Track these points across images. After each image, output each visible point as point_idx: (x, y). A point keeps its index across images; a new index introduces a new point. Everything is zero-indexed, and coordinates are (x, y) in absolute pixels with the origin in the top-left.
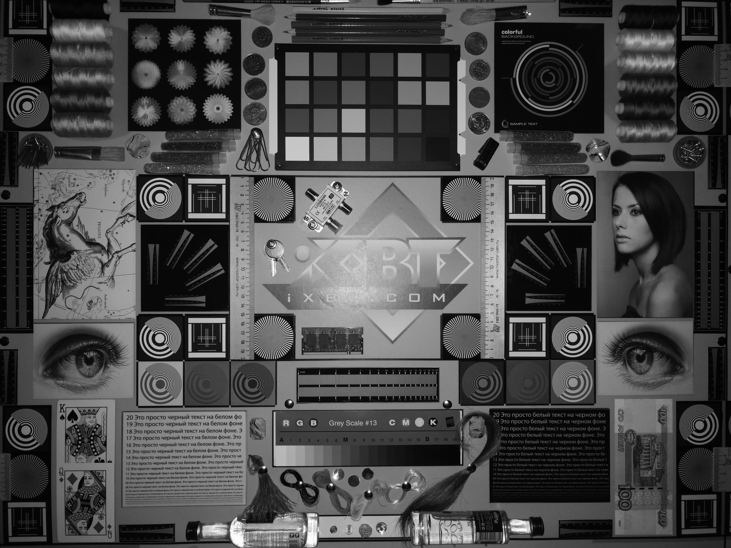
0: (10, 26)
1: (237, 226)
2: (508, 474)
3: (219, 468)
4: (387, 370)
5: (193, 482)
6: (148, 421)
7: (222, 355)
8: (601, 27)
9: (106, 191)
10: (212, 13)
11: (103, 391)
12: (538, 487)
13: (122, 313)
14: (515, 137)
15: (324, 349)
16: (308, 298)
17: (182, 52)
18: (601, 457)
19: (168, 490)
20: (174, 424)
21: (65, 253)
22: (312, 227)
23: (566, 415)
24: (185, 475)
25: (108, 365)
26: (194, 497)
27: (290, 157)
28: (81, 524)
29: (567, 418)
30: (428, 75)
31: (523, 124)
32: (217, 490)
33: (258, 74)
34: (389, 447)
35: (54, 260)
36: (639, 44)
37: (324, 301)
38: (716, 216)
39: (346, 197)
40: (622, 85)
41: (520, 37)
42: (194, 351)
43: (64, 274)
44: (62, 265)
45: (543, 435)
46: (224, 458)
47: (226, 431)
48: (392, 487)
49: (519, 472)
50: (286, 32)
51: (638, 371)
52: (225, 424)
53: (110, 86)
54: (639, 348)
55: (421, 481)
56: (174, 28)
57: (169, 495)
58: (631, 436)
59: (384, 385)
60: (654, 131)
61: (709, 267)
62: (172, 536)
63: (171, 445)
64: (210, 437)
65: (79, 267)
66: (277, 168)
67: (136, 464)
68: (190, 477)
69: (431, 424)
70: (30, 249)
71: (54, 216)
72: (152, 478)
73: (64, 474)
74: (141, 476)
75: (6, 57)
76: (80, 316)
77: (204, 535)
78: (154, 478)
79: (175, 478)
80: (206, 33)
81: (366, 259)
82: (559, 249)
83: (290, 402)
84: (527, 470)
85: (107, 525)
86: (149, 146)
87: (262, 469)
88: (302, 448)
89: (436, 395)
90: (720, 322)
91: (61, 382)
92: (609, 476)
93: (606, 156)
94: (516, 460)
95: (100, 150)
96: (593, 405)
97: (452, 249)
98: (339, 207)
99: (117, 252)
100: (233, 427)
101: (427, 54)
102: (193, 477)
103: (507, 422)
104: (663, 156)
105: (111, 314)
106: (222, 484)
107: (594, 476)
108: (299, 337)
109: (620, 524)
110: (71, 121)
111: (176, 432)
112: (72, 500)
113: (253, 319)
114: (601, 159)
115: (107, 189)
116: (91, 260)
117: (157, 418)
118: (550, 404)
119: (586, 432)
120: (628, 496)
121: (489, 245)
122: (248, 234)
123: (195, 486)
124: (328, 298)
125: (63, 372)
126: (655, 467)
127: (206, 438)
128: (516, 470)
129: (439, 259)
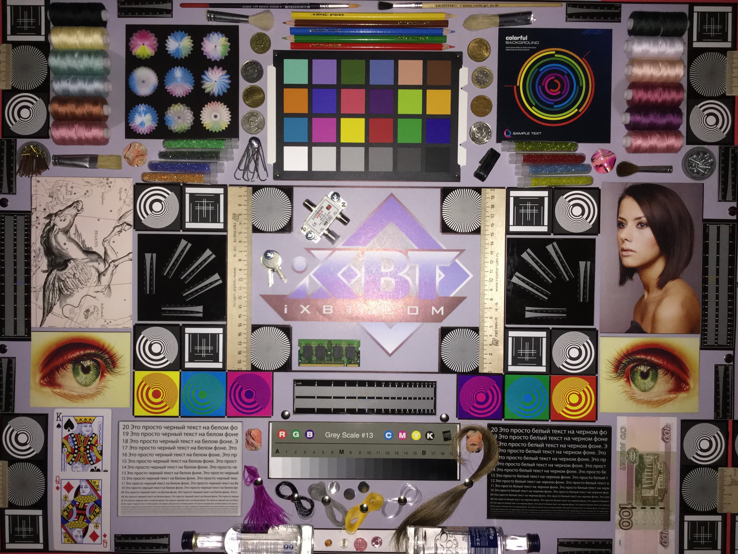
0: (9, 32)
1: (235, 236)
2: (506, 491)
3: (214, 478)
4: (384, 383)
5: (188, 492)
6: (144, 431)
7: (219, 365)
8: (610, 32)
9: (103, 199)
10: (209, 19)
11: (99, 401)
12: (537, 504)
13: (119, 322)
14: (516, 148)
15: (321, 360)
16: (305, 309)
17: (179, 58)
18: (601, 475)
19: (163, 501)
20: (169, 434)
21: (62, 261)
22: (310, 238)
23: (567, 432)
24: (180, 486)
25: (105, 374)
26: (188, 508)
27: (288, 167)
28: (77, 533)
29: (567, 435)
30: (429, 83)
31: (527, 133)
32: (212, 500)
33: (256, 82)
34: (385, 461)
35: (51, 268)
36: (647, 52)
37: (320, 311)
38: (725, 230)
39: (343, 208)
40: (629, 94)
41: (525, 43)
42: (191, 360)
43: (61, 283)
44: (59, 273)
45: (542, 452)
46: (219, 469)
47: (221, 442)
48: (389, 501)
49: (517, 489)
50: (285, 38)
51: (642, 388)
52: (221, 435)
53: (107, 94)
54: (643, 364)
55: (417, 495)
56: (172, 34)
57: (165, 505)
58: (633, 454)
59: (381, 398)
60: (660, 141)
61: (717, 282)
62: (167, 546)
63: (167, 455)
64: (206, 448)
65: (76, 275)
66: (275, 178)
67: (132, 473)
68: (186, 487)
69: (428, 438)
70: (28, 257)
71: (52, 224)
72: (148, 488)
73: (60, 482)
74: (137, 486)
75: (4, 64)
76: (77, 324)
77: (199, 545)
78: (150, 488)
79: (170, 488)
80: (204, 38)
81: (363, 270)
82: (562, 262)
83: (287, 413)
84: (526, 487)
85: (103, 534)
86: (146, 154)
87: (257, 481)
88: (298, 460)
89: (433, 408)
90: (728, 339)
91: (58, 390)
92: (609, 495)
93: (612, 168)
94: (514, 476)
95: (97, 158)
96: (595, 422)
97: (451, 261)
98: (337, 218)
99: (113, 261)
100: (229, 438)
101: (429, 62)
102: (188, 488)
103: (506, 437)
104: (671, 167)
105: (108, 323)
106: (217, 494)
107: (594, 495)
108: (296, 349)
109: (620, 543)
110: (69, 129)
111: (172, 442)
112: (68, 508)
113: (250, 330)
114: (607, 171)
115: (104, 198)
116: (88, 269)
117: (153, 428)
118: (550, 421)
119: (587, 449)
120: (629, 515)
121: (489, 257)
122: (246, 244)
123: (191, 497)
124: (324, 309)
125: (60, 380)
126: (658, 486)
127: (201, 448)
128: (514, 486)
129: (438, 271)
